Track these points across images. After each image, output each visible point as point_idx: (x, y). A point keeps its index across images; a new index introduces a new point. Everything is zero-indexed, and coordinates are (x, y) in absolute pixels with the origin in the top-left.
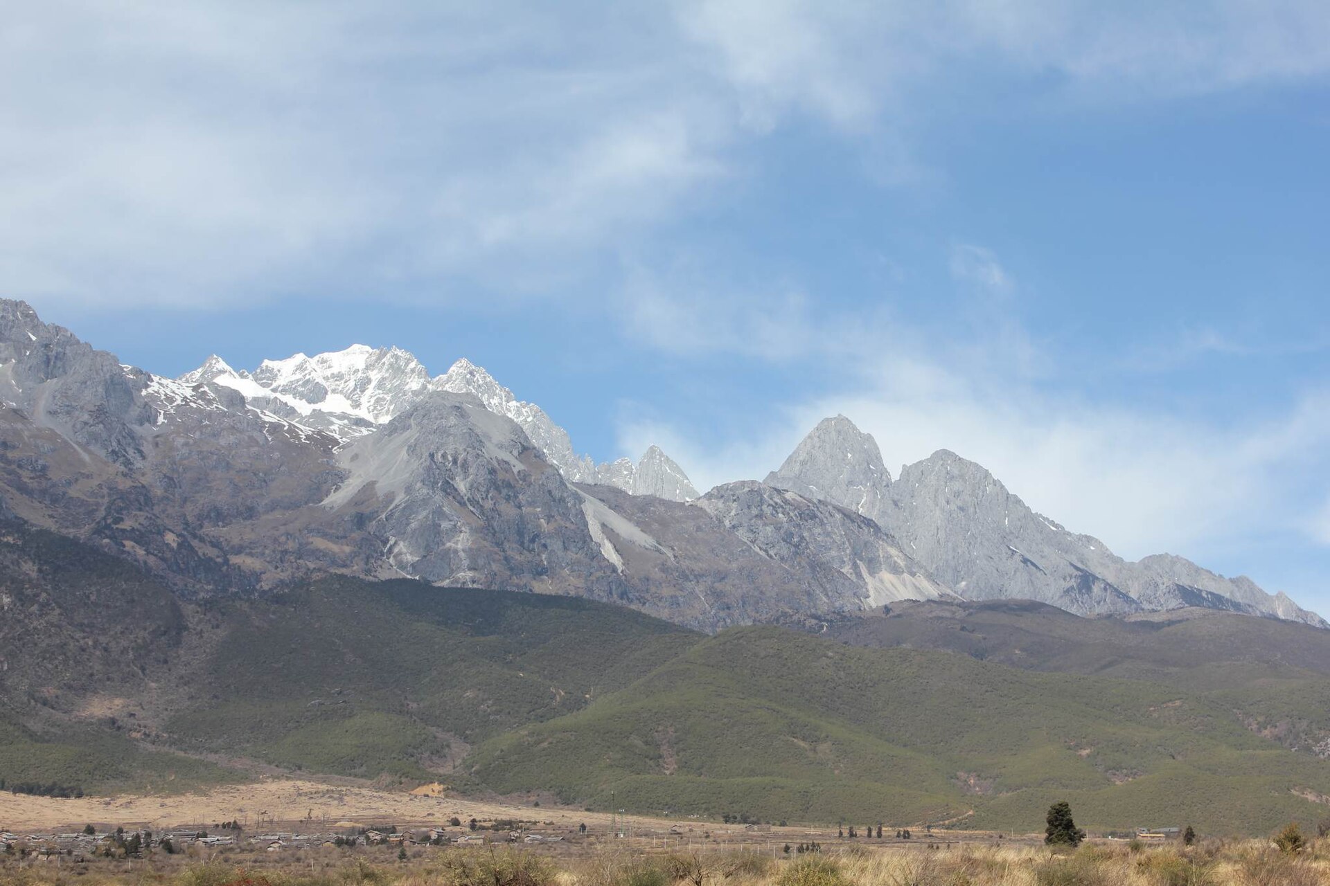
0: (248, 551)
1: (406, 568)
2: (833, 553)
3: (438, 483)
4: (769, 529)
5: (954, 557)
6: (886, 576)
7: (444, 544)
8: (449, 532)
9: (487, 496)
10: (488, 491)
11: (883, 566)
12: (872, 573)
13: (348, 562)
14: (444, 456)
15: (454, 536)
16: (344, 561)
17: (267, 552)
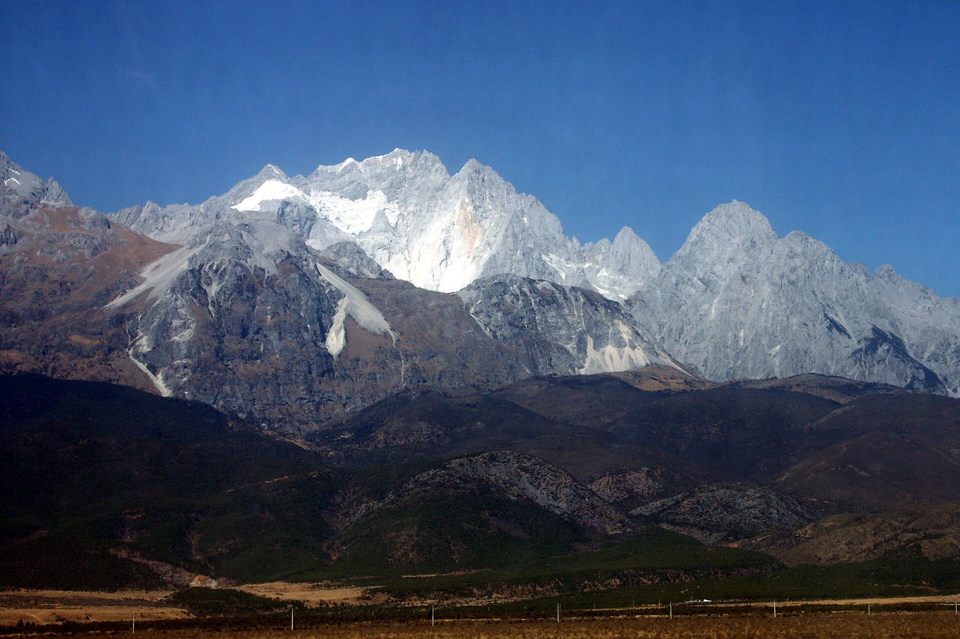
0: (18, 346)
1: (139, 356)
2: (563, 332)
3: (189, 289)
4: (500, 314)
5: (772, 325)
6: (610, 349)
7: (170, 338)
8: (178, 328)
9: (229, 298)
10: (231, 294)
11: (610, 341)
12: (596, 347)
13: (91, 354)
14: (211, 267)
15: (181, 332)
16: (88, 353)
17: (34, 347)
